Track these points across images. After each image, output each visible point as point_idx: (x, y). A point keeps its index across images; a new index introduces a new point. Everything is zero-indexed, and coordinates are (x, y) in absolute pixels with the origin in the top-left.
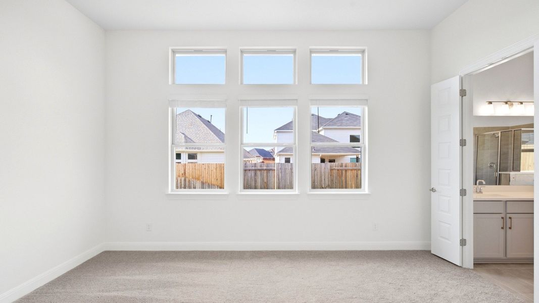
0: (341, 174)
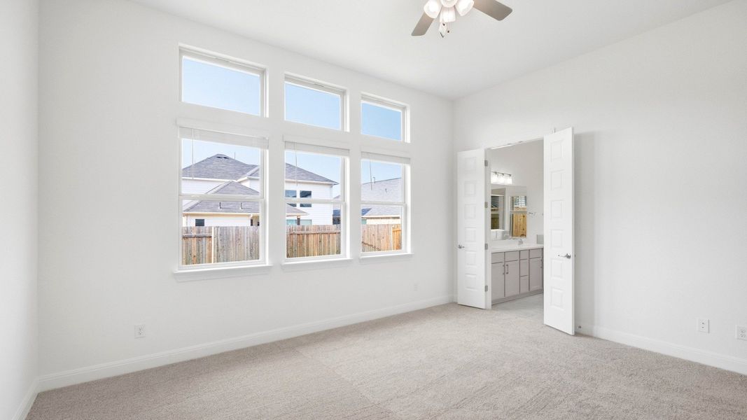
0: (301, 239)
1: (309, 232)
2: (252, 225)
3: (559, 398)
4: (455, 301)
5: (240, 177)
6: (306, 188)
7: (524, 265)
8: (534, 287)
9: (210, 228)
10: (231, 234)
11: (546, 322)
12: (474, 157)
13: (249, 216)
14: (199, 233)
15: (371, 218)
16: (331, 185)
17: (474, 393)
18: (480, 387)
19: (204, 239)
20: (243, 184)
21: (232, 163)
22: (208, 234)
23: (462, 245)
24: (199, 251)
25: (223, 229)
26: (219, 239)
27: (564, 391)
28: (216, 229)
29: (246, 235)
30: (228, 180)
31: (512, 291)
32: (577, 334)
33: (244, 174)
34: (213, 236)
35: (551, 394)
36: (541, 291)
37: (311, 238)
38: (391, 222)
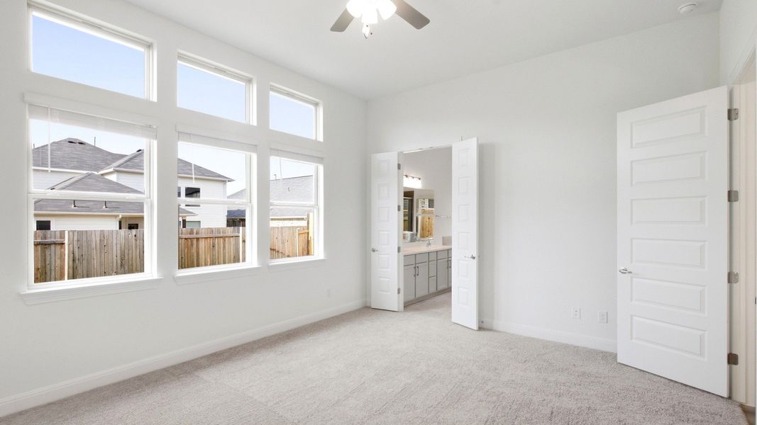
0: (190, 244)
1: (198, 236)
2: (120, 228)
3: (470, 391)
4: (368, 305)
5: (102, 169)
6: (194, 184)
7: (433, 265)
8: (441, 287)
9: (62, 233)
10: (94, 239)
11: (454, 320)
12: (387, 159)
13: (116, 216)
14: (45, 238)
15: (275, 219)
16: (224, 182)
17: (395, 396)
18: (399, 390)
19: (53, 247)
20: (108, 177)
21: (90, 150)
22: (58, 240)
23: (375, 248)
24: (45, 262)
25: (81, 233)
26: (76, 246)
27: (474, 383)
28: (71, 233)
29: (115, 242)
30: (87, 172)
31: (422, 292)
32: (480, 329)
33: (109, 165)
34: (66, 242)
35: (463, 387)
36: (449, 290)
37: (202, 244)
38: (296, 223)
